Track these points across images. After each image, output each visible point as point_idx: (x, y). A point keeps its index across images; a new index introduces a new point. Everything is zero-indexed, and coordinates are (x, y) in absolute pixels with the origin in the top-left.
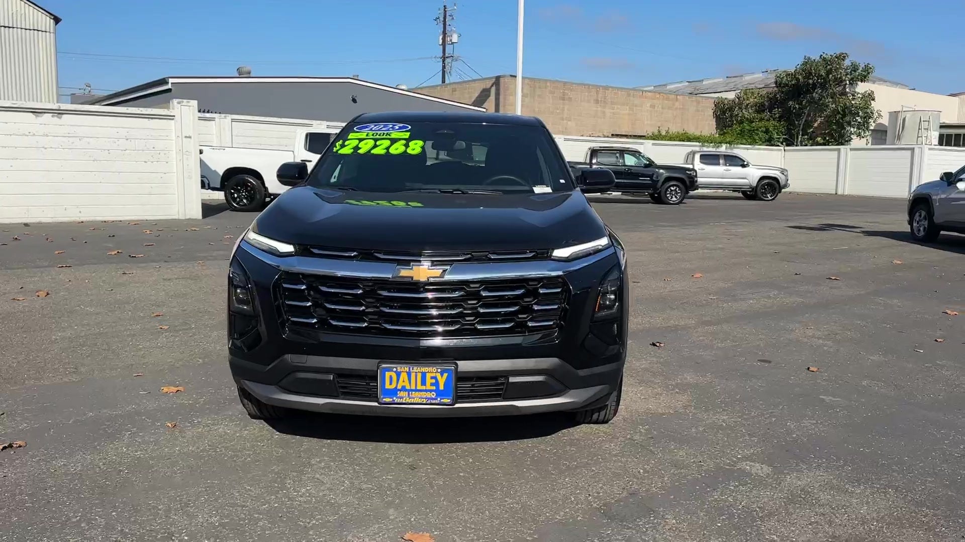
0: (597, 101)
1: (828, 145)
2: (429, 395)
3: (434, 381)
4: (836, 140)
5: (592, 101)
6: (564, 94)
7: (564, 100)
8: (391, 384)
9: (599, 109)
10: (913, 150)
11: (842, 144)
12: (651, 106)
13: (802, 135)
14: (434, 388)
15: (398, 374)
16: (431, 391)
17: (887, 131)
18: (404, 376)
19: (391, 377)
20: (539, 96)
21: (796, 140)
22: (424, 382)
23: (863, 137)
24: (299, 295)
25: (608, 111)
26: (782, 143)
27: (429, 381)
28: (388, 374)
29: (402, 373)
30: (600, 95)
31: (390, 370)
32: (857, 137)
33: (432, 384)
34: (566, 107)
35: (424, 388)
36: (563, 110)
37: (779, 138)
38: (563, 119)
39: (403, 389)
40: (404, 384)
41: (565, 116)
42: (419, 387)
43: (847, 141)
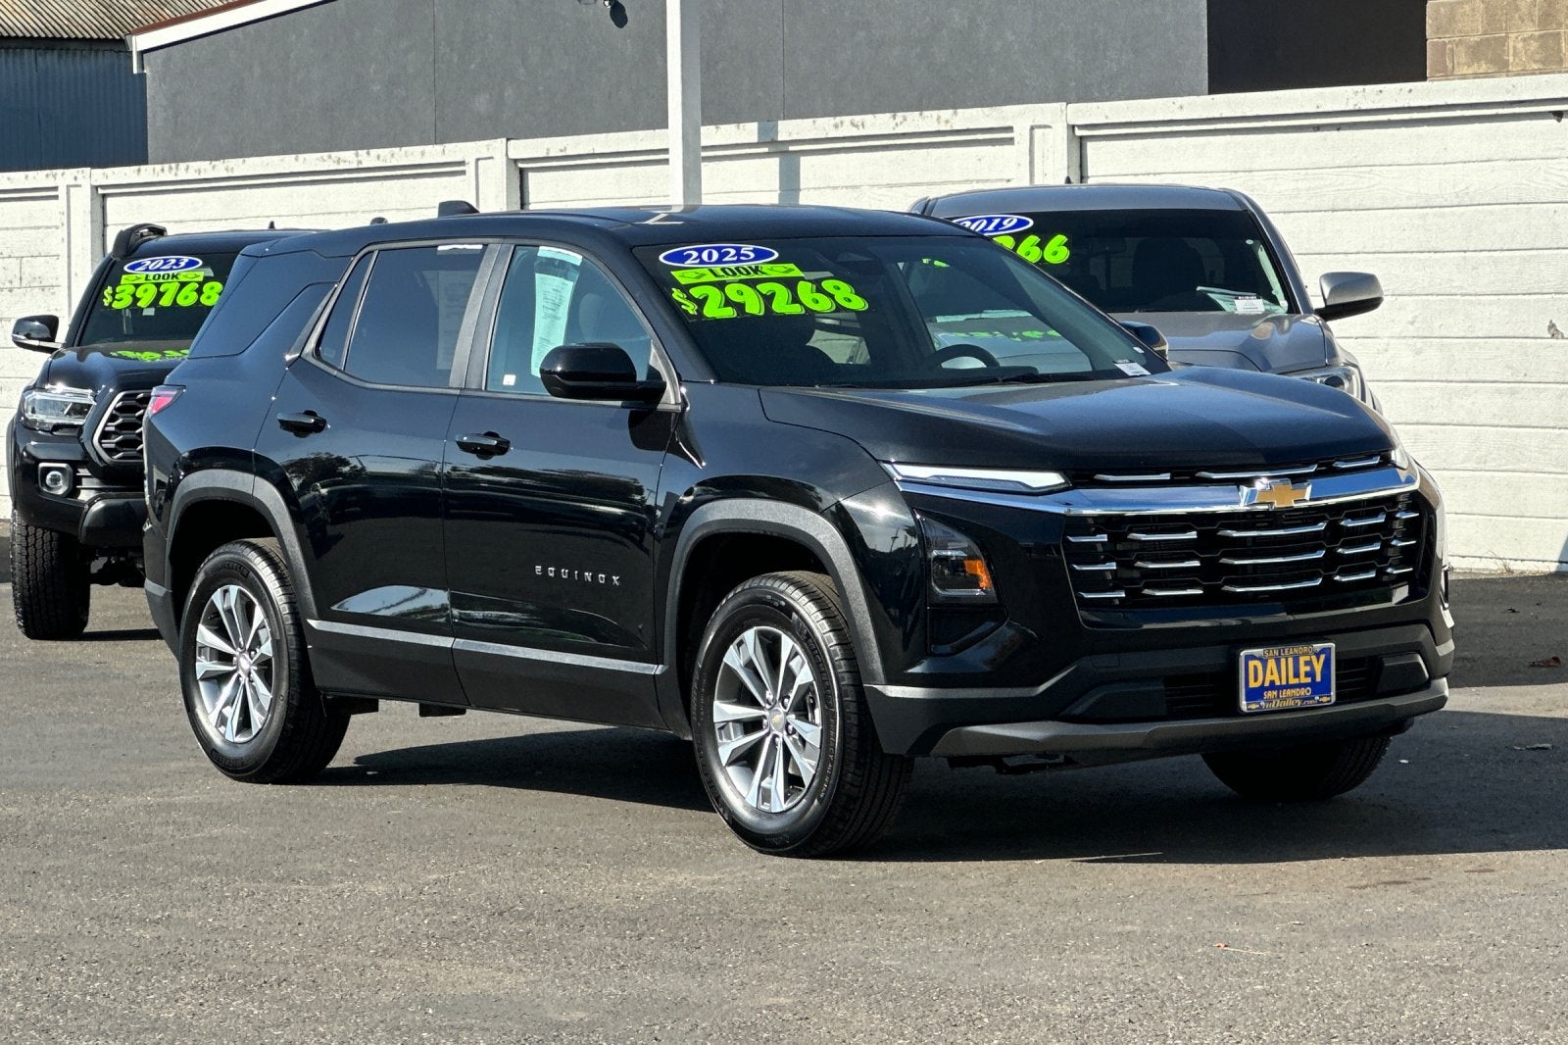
2: (1303, 692)
3: (1308, 669)
8: (1256, 680)
14: (1309, 680)
15: (1264, 662)
16: (1305, 685)
18: (1272, 664)
19: (1255, 667)
22: (1297, 675)
24: (1090, 554)
27: (1303, 669)
28: (1252, 663)
29: (1270, 661)
31: (1252, 657)
33: (1307, 674)
35: (1296, 681)
39: (1272, 686)
40: (1272, 678)
42: (1293, 681)
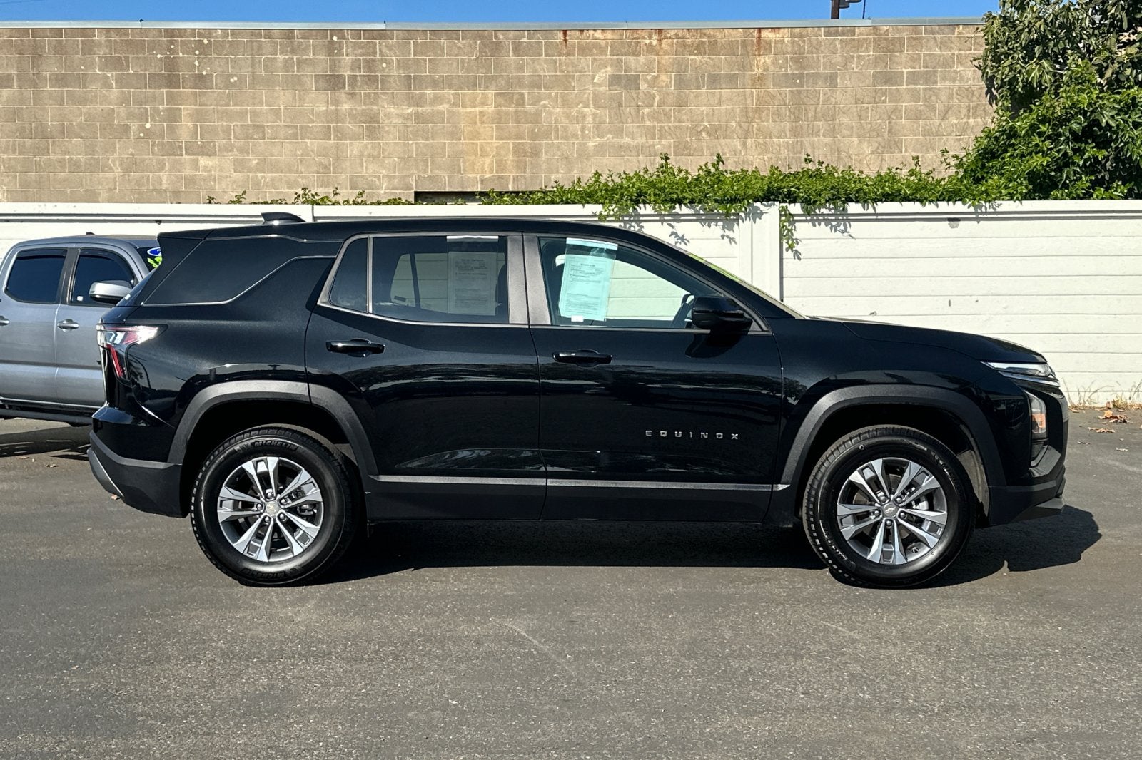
0: (334, 81)
5: (310, 82)
6: (171, 64)
7: (172, 82)
9: (346, 107)
12: (614, 81)
20: (60, 80)
25: (393, 112)
30: (347, 60)
34: (186, 110)
36: (173, 117)
38: (173, 150)
41: (184, 137)
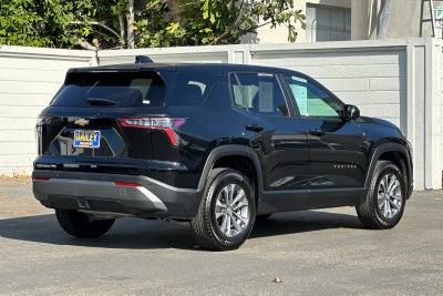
1: (200, 43)
4: (216, 31)
10: (401, 51)
11: (233, 40)
13: (137, 18)
17: (350, 10)
21: (122, 33)
23: (280, 21)
26: (90, 41)
32: (265, 19)
37: (79, 27)
43: (245, 32)
